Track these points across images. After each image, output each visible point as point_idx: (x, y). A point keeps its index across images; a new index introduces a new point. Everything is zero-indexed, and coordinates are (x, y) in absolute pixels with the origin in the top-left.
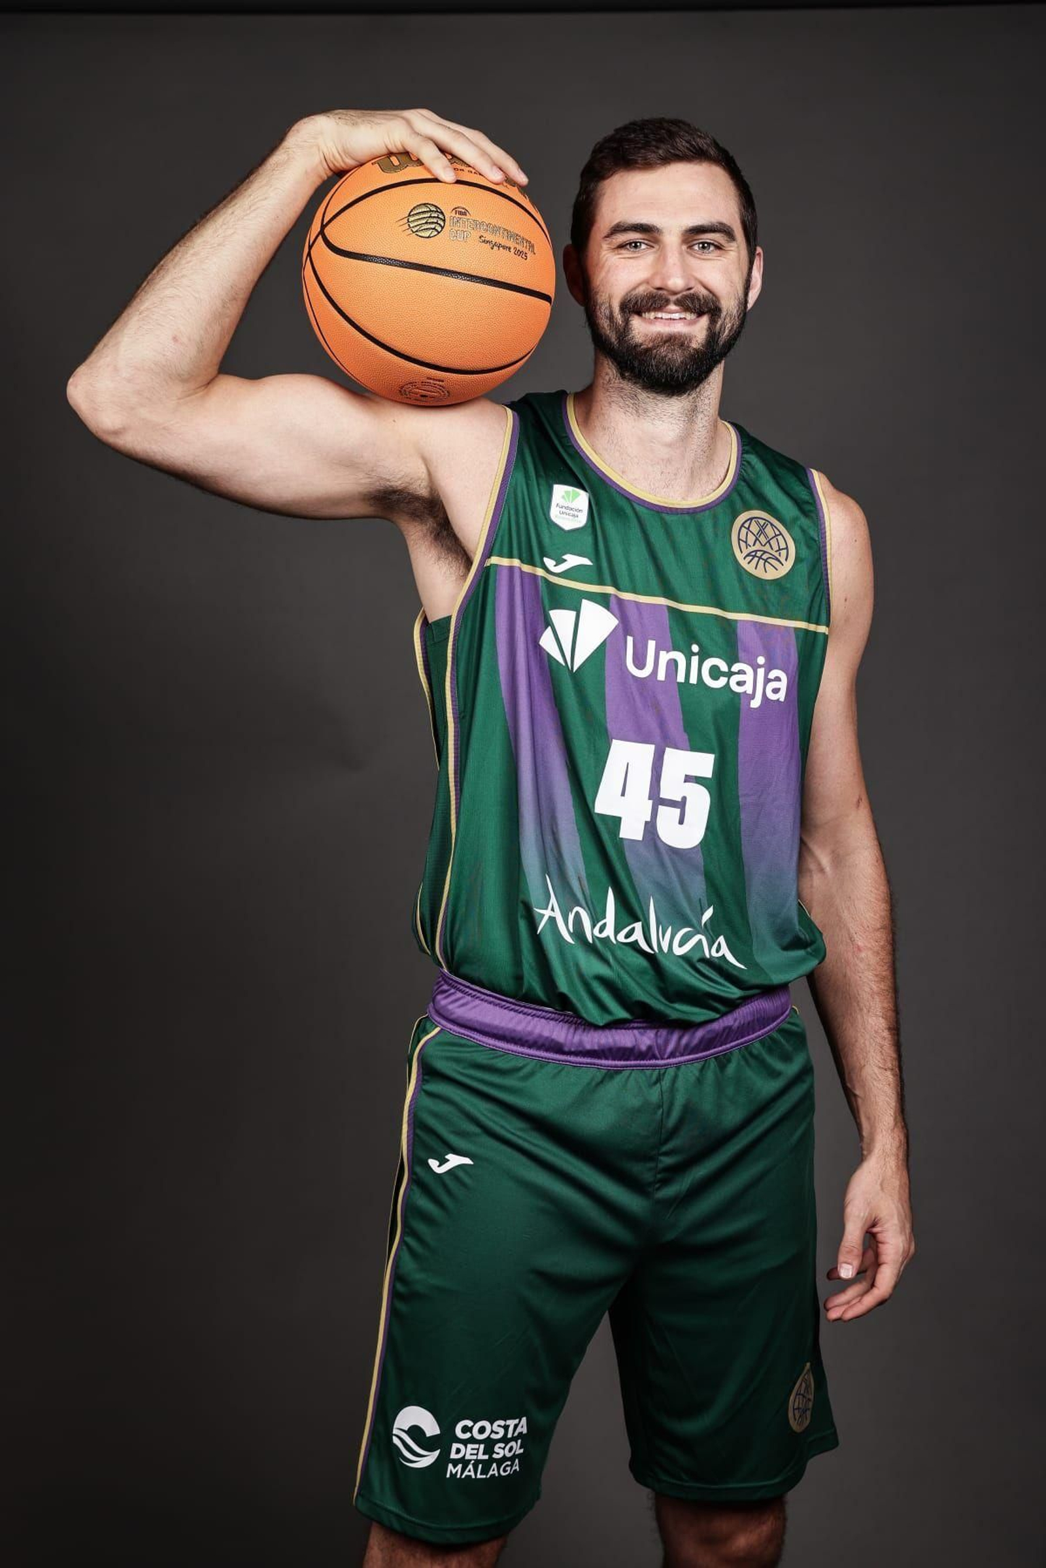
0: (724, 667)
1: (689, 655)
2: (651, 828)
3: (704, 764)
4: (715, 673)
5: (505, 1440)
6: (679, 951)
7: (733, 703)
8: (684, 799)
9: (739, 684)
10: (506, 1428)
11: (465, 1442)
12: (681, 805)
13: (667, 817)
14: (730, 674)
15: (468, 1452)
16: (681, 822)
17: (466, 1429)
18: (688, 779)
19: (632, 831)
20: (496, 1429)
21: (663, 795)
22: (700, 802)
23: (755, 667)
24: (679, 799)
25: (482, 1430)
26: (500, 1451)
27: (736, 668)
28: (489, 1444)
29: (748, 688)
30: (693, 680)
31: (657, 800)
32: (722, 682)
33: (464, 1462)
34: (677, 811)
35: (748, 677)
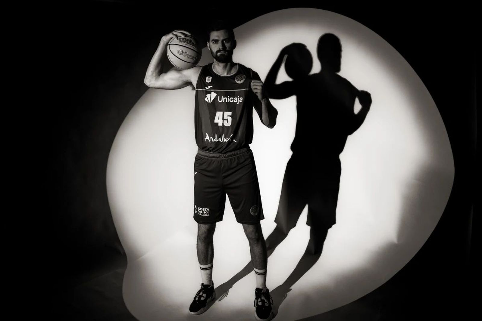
0: (233, 99)
1: (227, 98)
2: (223, 124)
3: (230, 113)
4: (231, 100)
5: (205, 211)
6: (227, 141)
7: (235, 104)
8: (228, 119)
9: (235, 101)
10: (205, 209)
11: (199, 210)
12: (227, 120)
13: (225, 122)
14: (234, 99)
15: (200, 212)
16: (227, 122)
17: (199, 209)
18: (228, 116)
19: (220, 124)
20: (203, 209)
21: (224, 119)
22: (230, 119)
23: (238, 98)
24: (227, 119)
25: (201, 209)
26: (204, 212)
27: (235, 98)
28: (203, 211)
29: (236, 101)
30: (228, 101)
31: (223, 119)
32: (233, 101)
33: (200, 213)
34: (227, 121)
35: (237, 100)
